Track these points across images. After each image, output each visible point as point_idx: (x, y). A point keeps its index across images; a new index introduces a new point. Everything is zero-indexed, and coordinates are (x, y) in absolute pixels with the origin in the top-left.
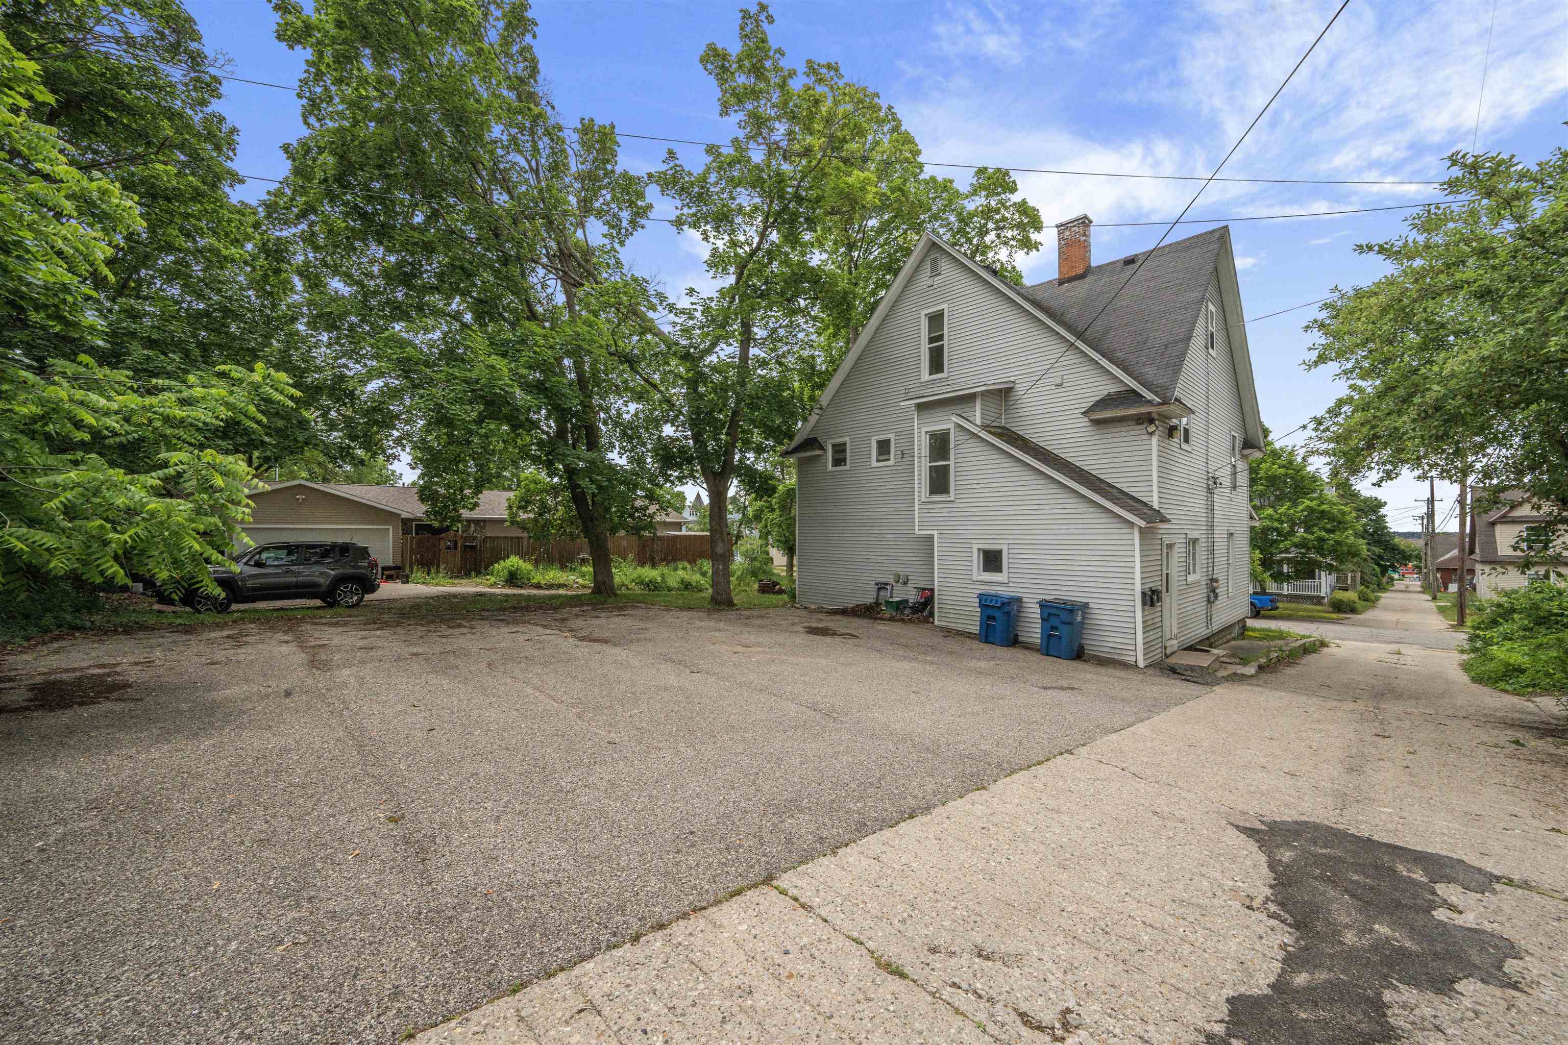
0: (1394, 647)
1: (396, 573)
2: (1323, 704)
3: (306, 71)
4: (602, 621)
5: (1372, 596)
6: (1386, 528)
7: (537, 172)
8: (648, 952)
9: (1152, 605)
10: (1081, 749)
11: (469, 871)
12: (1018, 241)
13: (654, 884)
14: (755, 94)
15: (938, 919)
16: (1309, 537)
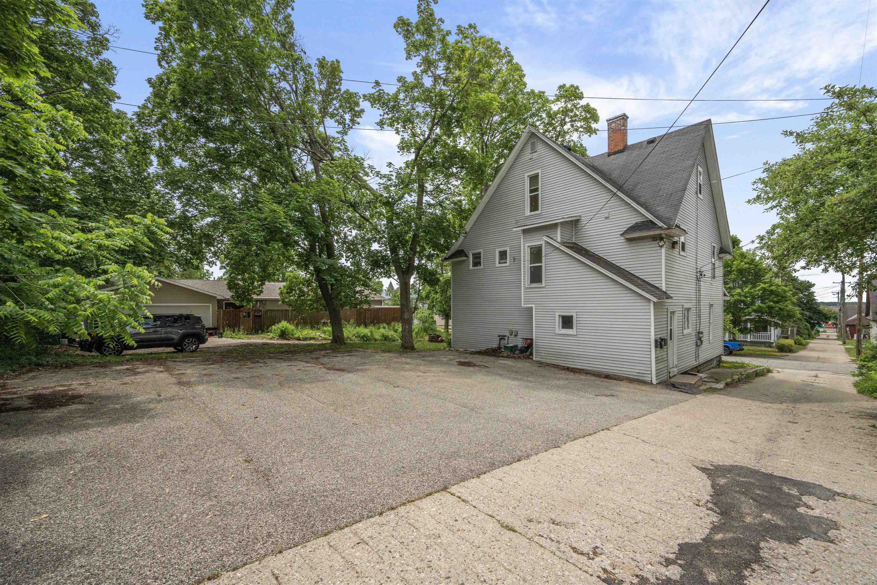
0: (814, 373)
1: (215, 331)
2: (761, 405)
3: (159, 34)
4: (339, 359)
5: (804, 342)
6: (815, 300)
7: (296, 92)
8: (387, 519)
9: (661, 347)
10: (614, 428)
11: (292, 484)
12: (584, 128)
13: (386, 490)
14: (426, 46)
15: (533, 507)
16: (763, 305)
